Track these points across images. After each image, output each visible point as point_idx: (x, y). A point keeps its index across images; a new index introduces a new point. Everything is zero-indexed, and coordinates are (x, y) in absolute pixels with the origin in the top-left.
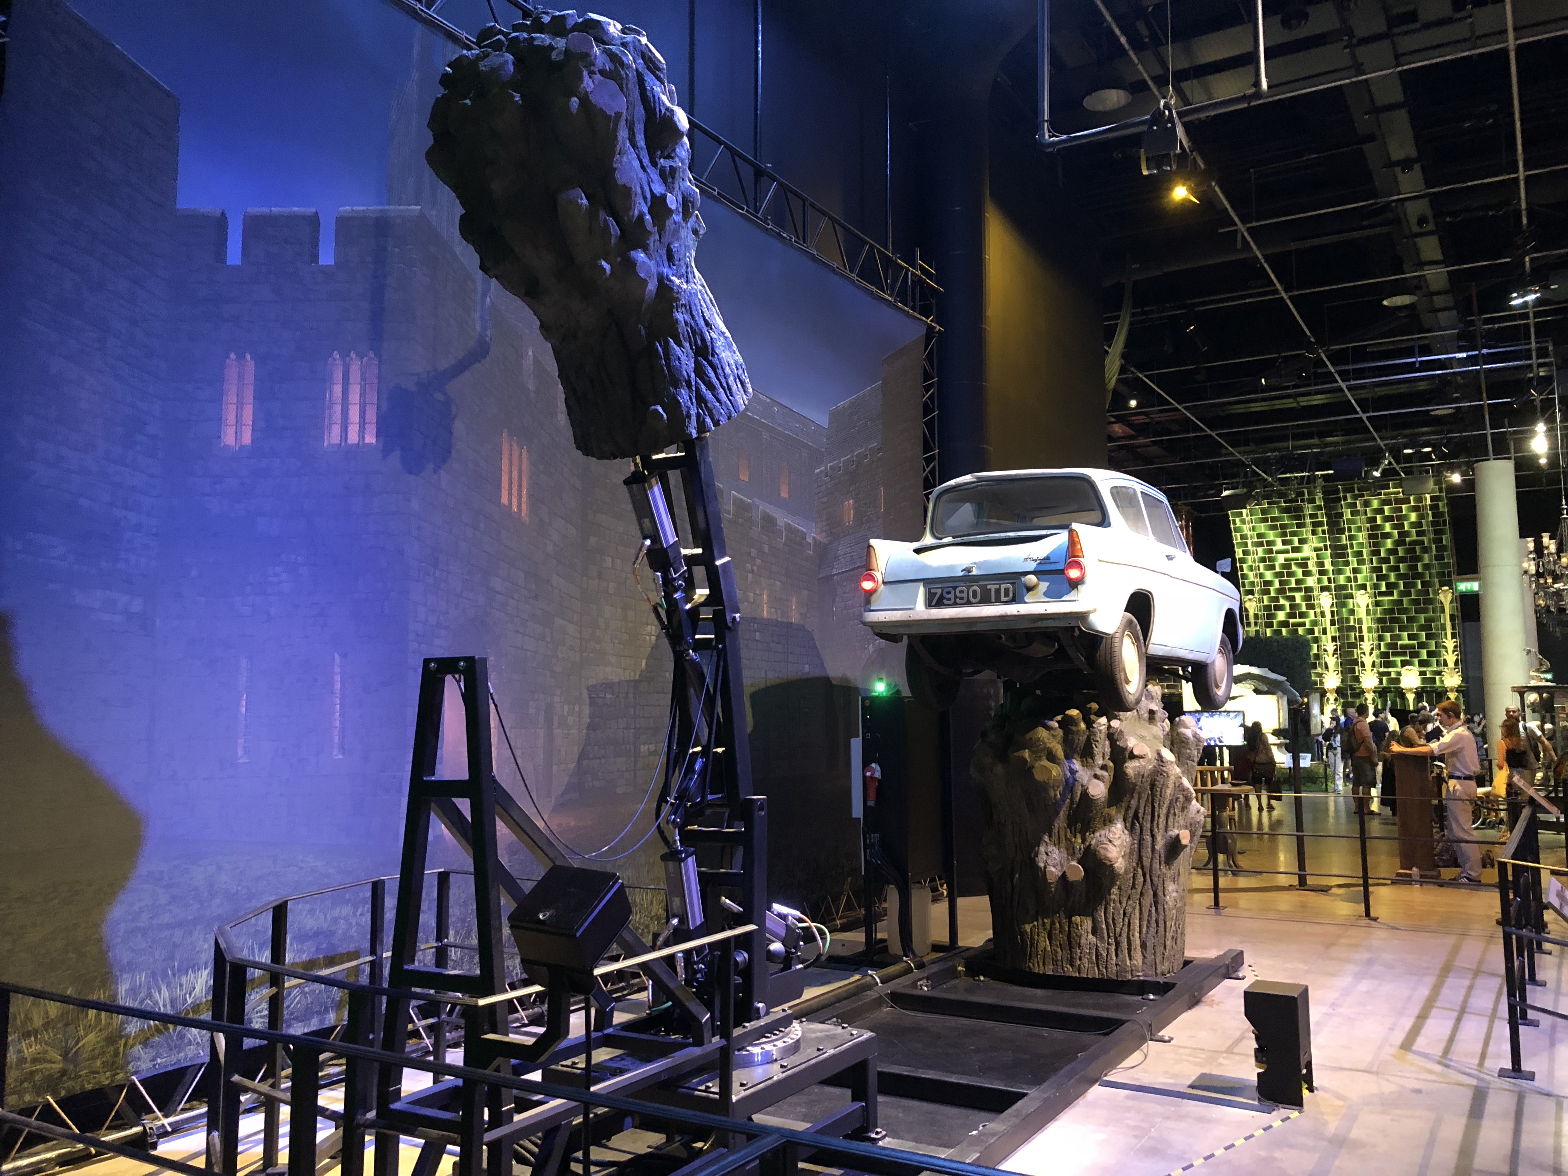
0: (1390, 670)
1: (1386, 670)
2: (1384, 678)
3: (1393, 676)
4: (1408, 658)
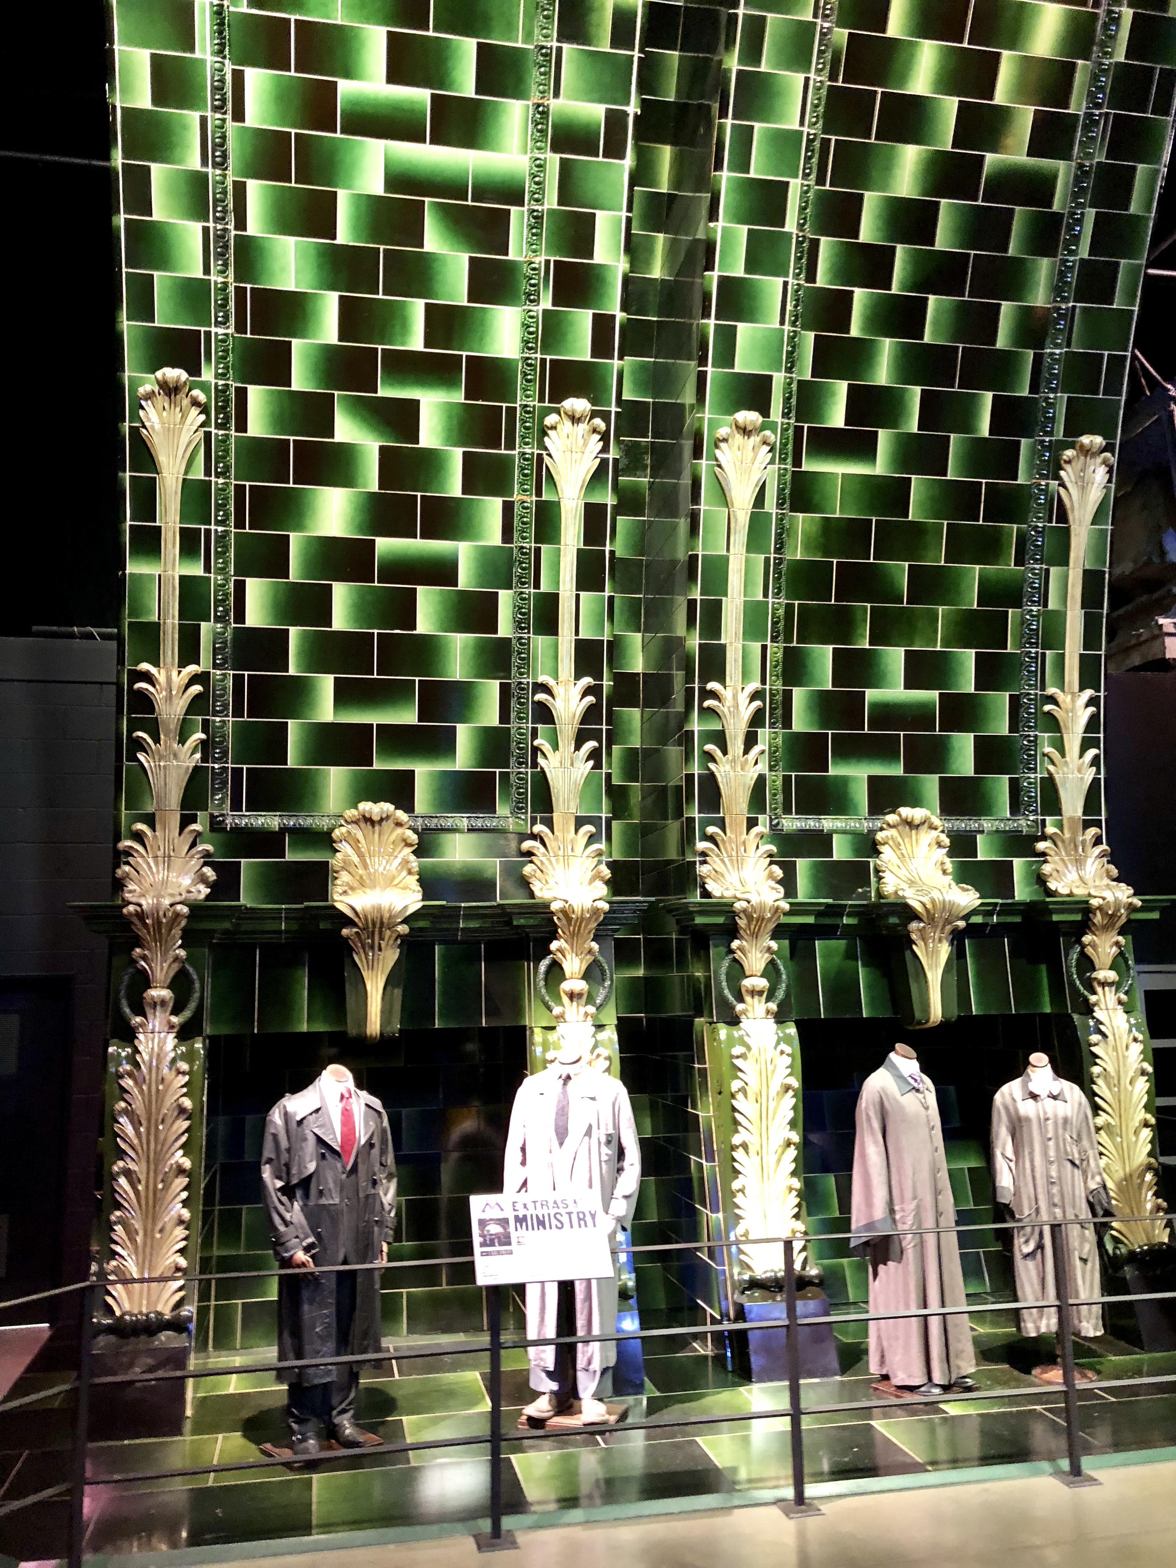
0: (828, 823)
1: (811, 823)
2: (803, 865)
3: (841, 851)
4: (897, 770)
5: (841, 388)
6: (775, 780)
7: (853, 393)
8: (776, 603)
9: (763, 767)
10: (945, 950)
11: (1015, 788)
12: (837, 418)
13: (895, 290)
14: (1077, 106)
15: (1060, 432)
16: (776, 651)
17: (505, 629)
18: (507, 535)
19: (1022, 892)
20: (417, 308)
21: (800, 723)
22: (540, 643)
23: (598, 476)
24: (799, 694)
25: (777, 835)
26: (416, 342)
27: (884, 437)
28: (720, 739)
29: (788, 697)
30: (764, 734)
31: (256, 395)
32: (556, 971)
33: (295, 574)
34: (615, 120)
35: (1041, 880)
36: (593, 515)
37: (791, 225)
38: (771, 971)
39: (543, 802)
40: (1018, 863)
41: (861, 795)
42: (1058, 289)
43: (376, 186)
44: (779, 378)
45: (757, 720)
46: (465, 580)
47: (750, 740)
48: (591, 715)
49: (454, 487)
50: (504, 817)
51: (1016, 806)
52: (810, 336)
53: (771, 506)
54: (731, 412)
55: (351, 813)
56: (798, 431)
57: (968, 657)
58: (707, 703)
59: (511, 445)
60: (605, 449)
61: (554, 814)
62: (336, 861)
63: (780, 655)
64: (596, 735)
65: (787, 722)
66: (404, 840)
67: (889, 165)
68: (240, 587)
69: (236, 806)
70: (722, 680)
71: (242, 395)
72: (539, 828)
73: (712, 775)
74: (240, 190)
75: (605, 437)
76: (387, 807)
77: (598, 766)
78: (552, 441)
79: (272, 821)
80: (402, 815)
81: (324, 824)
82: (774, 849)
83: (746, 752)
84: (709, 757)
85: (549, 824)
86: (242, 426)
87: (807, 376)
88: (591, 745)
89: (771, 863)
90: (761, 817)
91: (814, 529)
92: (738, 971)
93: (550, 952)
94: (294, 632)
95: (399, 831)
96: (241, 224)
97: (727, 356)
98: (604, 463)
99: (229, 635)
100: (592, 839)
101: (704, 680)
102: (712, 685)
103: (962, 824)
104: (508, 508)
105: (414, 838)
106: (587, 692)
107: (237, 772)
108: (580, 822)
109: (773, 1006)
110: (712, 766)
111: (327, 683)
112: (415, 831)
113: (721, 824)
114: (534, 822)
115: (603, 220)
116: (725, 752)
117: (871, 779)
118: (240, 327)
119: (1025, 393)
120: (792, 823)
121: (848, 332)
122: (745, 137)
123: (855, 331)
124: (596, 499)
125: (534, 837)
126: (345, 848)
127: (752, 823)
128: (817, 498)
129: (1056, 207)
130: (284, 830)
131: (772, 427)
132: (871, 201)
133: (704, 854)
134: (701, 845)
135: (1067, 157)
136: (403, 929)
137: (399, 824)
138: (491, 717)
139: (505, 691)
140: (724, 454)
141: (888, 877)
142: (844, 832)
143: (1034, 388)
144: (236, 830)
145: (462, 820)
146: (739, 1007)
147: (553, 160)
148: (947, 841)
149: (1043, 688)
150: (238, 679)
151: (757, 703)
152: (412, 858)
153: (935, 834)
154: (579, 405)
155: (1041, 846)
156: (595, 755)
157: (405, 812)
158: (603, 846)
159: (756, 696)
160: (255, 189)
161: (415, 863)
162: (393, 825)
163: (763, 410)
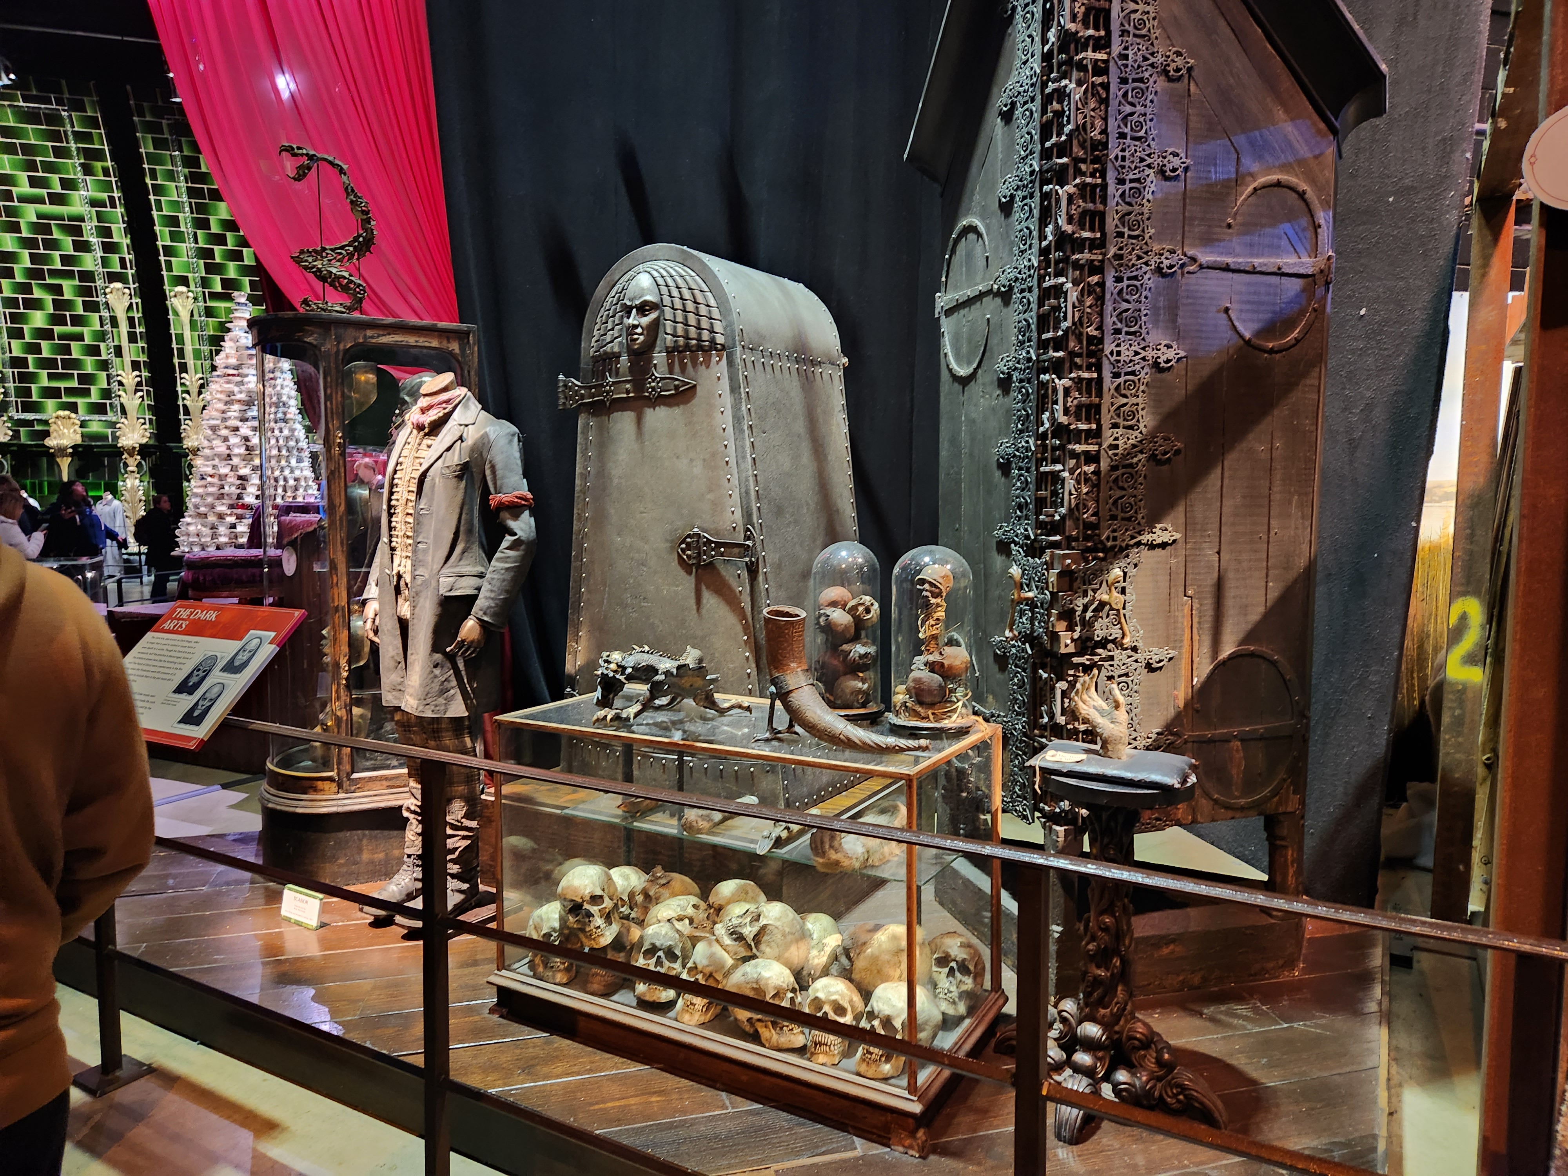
5: (218, 278)
7: (223, 281)
8: (205, 349)
12: (218, 288)
13: (230, 247)
16: (207, 364)
17: (104, 356)
18: (102, 326)
20: (56, 255)
22: (117, 361)
23: (130, 308)
26: (58, 266)
28: (188, 393)
30: (205, 391)
32: (126, 465)
33: (28, 339)
34: (111, 198)
36: (131, 321)
37: (183, 229)
39: (124, 412)
43: (33, 218)
44: (191, 276)
45: (202, 386)
46: (88, 340)
47: (200, 393)
48: (139, 384)
49: (80, 311)
50: (111, 417)
52: (202, 262)
54: (175, 287)
55: (56, 414)
56: (204, 293)
58: (183, 381)
59: (97, 297)
60: (131, 299)
61: (128, 416)
62: (51, 430)
64: (142, 391)
66: (75, 423)
67: (216, 208)
68: (9, 343)
69: (17, 412)
70: (188, 373)
72: (123, 420)
73: (186, 404)
75: (130, 295)
76: (67, 412)
77: (143, 400)
78: (111, 296)
79: (30, 417)
81: (47, 418)
83: (199, 397)
84: (184, 399)
87: (204, 275)
88: (140, 394)
91: (217, 324)
93: (124, 459)
94: (30, 357)
95: (73, 420)
97: (170, 269)
98: (132, 304)
100: (144, 424)
101: (181, 373)
102: (183, 375)
104: (100, 317)
105: (79, 422)
106: (137, 376)
107: (16, 401)
108: (138, 419)
110: (186, 401)
111: (44, 374)
112: (79, 420)
113: (191, 420)
114: (121, 418)
115: (115, 228)
116: (191, 397)
121: (215, 260)
122: (159, 202)
123: (218, 260)
124: (130, 314)
125: (122, 423)
126: (55, 425)
128: (215, 314)
130: (34, 420)
131: (192, 292)
132: (213, 220)
133: (184, 429)
134: (183, 427)
136: (70, 451)
137: (72, 418)
138: (103, 385)
139: (107, 376)
140: (175, 300)
144: (18, 419)
145: (96, 417)
146: (190, 477)
147: (92, 210)
150: (13, 372)
151: (202, 381)
154: (118, 285)
156: (142, 397)
157: (75, 414)
158: (147, 426)
161: (79, 430)
162: (70, 419)
163: (188, 286)
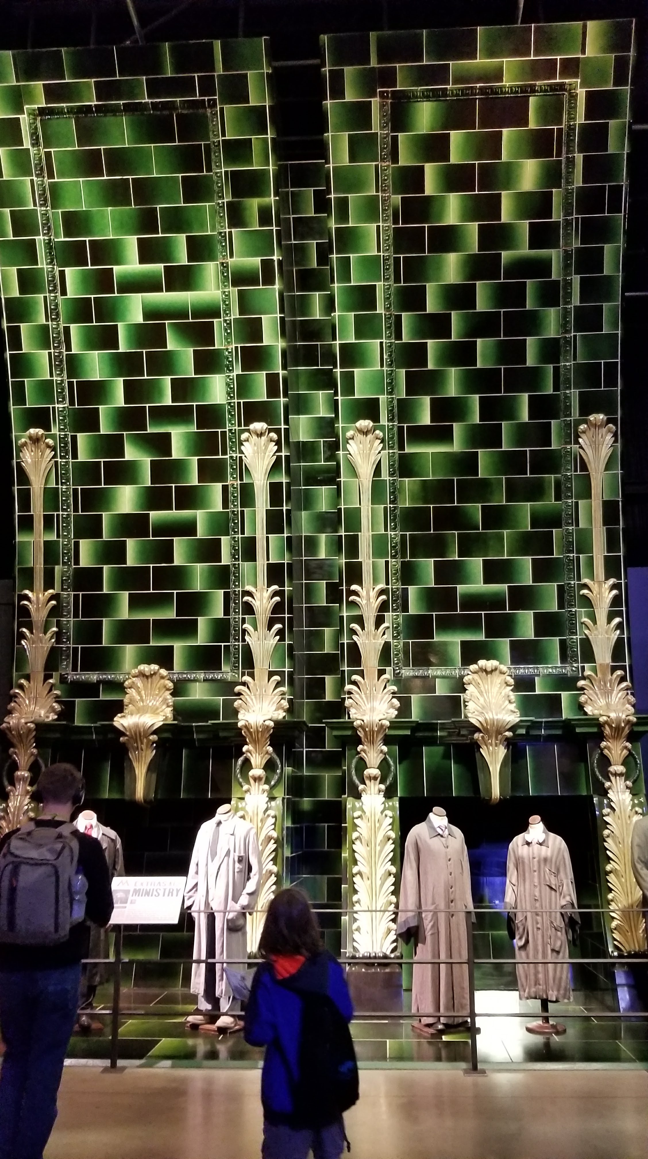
0: (432, 671)
1: (420, 672)
2: (415, 698)
3: (441, 689)
4: (482, 637)
5: (426, 401)
6: (397, 645)
7: (434, 403)
8: (394, 535)
9: (388, 637)
10: (502, 752)
11: (563, 645)
12: (425, 419)
13: (453, 339)
14: (557, 216)
15: (575, 413)
16: (395, 563)
17: (226, 559)
18: (225, 505)
19: (566, 714)
20: (167, 381)
21: (413, 610)
22: (245, 566)
23: (276, 467)
24: (412, 590)
25: (398, 679)
26: (168, 401)
27: (457, 428)
28: (360, 620)
29: (405, 592)
30: (389, 616)
31: (82, 438)
32: (247, 764)
33: (106, 536)
34: (267, 265)
35: (580, 707)
36: (275, 489)
37: (380, 310)
38: (384, 766)
39: (249, 662)
40: (565, 696)
41: (457, 653)
42: (564, 327)
43: (139, 319)
44: (383, 399)
45: (384, 607)
46: (201, 532)
47: (379, 621)
48: (278, 608)
49: (194, 480)
50: (226, 672)
51: (564, 658)
52: (402, 372)
53: (385, 476)
54: (355, 422)
55: (135, 671)
56: (401, 429)
57: (527, 562)
58: (352, 598)
59: (224, 453)
60: (279, 450)
61: (255, 670)
62: (126, 700)
63: (399, 566)
64: (281, 621)
65: (405, 608)
66: (165, 687)
67: (439, 267)
68: (77, 545)
69: (74, 669)
70: (360, 584)
71: (74, 439)
72: (246, 678)
73: (355, 643)
74: (67, 330)
75: (278, 443)
76: (155, 667)
77: (282, 639)
78: (247, 448)
79: (94, 677)
80: (163, 672)
81: (121, 677)
82: (395, 688)
83: (377, 627)
84: (353, 632)
85: (252, 675)
86: (75, 456)
87: (403, 396)
88: (278, 626)
89: (393, 697)
90: (388, 669)
91: (416, 488)
92: (362, 765)
93: (244, 753)
94: (106, 568)
95: (162, 681)
96: (69, 348)
97: (349, 389)
98: (279, 458)
99: (71, 572)
100: (278, 684)
101: (349, 584)
102: (354, 587)
103: (525, 670)
104: (225, 489)
105: (170, 685)
106: (275, 594)
107: (75, 650)
108: (271, 674)
109: (383, 787)
110: (355, 637)
111: (125, 596)
112: (172, 681)
113: (361, 674)
114: (243, 674)
115: (266, 319)
116: (363, 628)
117: (463, 643)
118: (72, 403)
119: (550, 391)
120: (407, 672)
121: (427, 366)
122: (345, 263)
123: (431, 366)
124: (276, 480)
125: (244, 684)
126: (132, 692)
127: (381, 673)
128: (416, 468)
129: (554, 277)
130: (99, 682)
131: (382, 428)
132: (431, 289)
133: (350, 693)
134: (348, 687)
135: (556, 246)
136: (154, 737)
137: (162, 677)
138: (219, 613)
139: (227, 596)
140: (352, 447)
141: (471, 706)
142: (443, 677)
143: (556, 388)
144: (74, 683)
145: (201, 675)
146: (361, 787)
147: (234, 291)
148: (512, 681)
149: (579, 579)
150: (76, 597)
151: (384, 597)
152: (169, 697)
153: (503, 677)
154: (260, 426)
155: (581, 683)
156: (280, 633)
157: (167, 670)
158: (285, 689)
159: (382, 592)
160: (74, 328)
161: (171, 700)
162: (159, 678)
163: (375, 418)
